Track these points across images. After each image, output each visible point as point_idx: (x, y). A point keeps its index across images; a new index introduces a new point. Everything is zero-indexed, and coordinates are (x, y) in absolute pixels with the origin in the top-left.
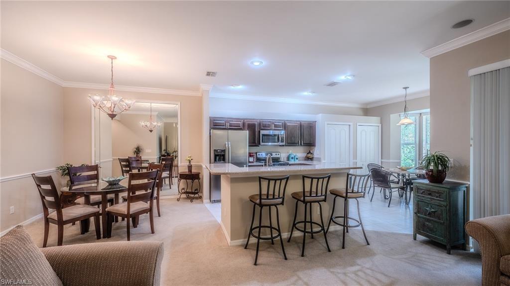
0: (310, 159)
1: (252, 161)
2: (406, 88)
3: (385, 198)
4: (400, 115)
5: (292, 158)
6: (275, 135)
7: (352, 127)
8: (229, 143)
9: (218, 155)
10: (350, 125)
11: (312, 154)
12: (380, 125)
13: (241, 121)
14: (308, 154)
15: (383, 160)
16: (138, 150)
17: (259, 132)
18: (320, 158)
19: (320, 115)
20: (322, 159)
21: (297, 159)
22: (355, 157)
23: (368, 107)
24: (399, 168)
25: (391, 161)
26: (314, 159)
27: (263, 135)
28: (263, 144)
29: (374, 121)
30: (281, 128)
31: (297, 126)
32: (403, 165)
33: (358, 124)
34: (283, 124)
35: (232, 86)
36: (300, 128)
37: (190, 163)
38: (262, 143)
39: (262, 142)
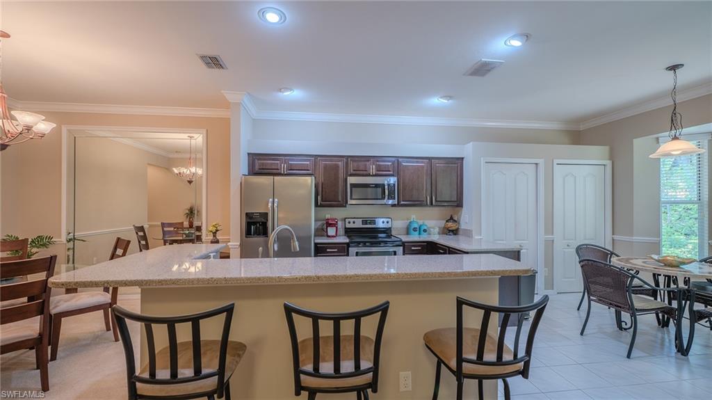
0: (452, 231)
1: (334, 234)
2: (673, 68)
3: (621, 328)
4: (657, 139)
5: (415, 230)
6: (377, 186)
7: (541, 167)
8: (276, 200)
9: (255, 223)
10: (537, 164)
11: (455, 221)
12: (608, 163)
13: (309, 160)
14: (447, 221)
15: (616, 237)
16: (191, 213)
17: (346, 179)
18: (471, 231)
19: (471, 143)
20: (473, 233)
21: (425, 231)
22: (550, 228)
23: (582, 127)
24: (659, 261)
25: (636, 238)
26: (461, 232)
27: (353, 186)
28: (354, 202)
29: (596, 155)
30: (391, 173)
31: (422, 167)
32: (668, 252)
33: (556, 161)
34: (393, 163)
35: (280, 90)
36: (429, 172)
37: (214, 236)
38: (350, 202)
39: (351, 199)
